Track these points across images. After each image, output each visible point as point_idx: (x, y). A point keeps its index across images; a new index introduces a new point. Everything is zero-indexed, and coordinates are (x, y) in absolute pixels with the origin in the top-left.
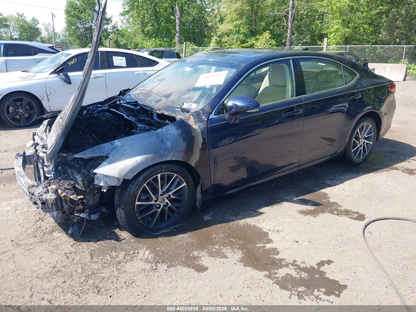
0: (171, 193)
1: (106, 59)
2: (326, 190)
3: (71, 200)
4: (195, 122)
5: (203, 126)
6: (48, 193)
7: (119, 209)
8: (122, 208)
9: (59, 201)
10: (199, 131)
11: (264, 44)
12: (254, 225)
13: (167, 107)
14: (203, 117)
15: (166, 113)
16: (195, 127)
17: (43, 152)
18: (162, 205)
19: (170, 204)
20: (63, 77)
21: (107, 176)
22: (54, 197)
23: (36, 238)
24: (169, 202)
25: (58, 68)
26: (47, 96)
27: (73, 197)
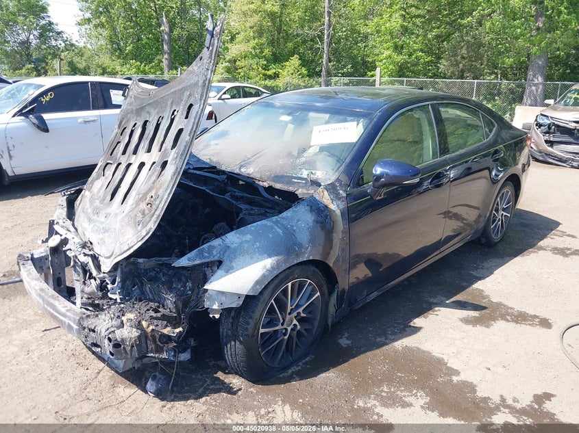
0: (300, 310)
1: (100, 94)
2: (478, 285)
3: (163, 335)
4: (331, 199)
5: (343, 205)
6: (123, 327)
7: (233, 343)
8: (240, 341)
9: (143, 340)
10: (338, 212)
11: (292, 74)
12: (416, 347)
13: (275, 176)
14: (341, 192)
15: (278, 186)
16: (333, 207)
17: (85, 255)
18: (289, 329)
19: (299, 327)
20: (36, 121)
21: (223, 293)
22: (137, 334)
23: (91, 402)
24: (297, 324)
25: (25, 107)
26: (9, 151)
27: (167, 331)
